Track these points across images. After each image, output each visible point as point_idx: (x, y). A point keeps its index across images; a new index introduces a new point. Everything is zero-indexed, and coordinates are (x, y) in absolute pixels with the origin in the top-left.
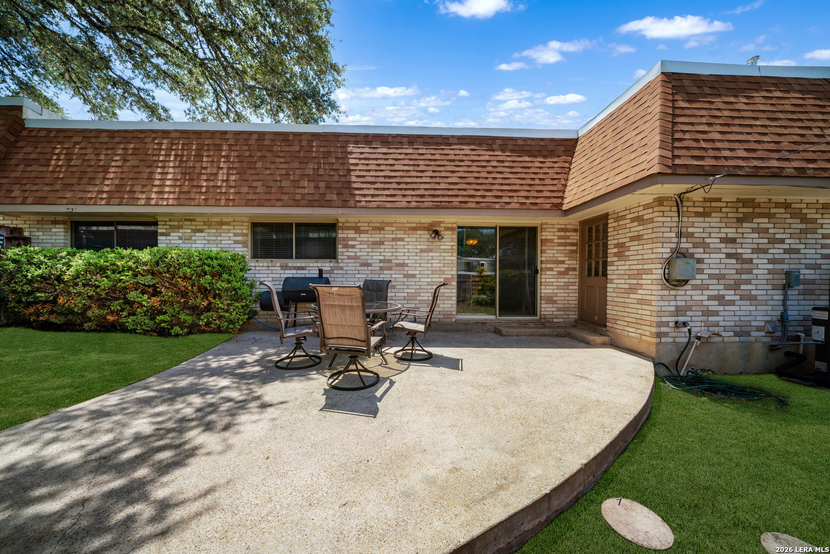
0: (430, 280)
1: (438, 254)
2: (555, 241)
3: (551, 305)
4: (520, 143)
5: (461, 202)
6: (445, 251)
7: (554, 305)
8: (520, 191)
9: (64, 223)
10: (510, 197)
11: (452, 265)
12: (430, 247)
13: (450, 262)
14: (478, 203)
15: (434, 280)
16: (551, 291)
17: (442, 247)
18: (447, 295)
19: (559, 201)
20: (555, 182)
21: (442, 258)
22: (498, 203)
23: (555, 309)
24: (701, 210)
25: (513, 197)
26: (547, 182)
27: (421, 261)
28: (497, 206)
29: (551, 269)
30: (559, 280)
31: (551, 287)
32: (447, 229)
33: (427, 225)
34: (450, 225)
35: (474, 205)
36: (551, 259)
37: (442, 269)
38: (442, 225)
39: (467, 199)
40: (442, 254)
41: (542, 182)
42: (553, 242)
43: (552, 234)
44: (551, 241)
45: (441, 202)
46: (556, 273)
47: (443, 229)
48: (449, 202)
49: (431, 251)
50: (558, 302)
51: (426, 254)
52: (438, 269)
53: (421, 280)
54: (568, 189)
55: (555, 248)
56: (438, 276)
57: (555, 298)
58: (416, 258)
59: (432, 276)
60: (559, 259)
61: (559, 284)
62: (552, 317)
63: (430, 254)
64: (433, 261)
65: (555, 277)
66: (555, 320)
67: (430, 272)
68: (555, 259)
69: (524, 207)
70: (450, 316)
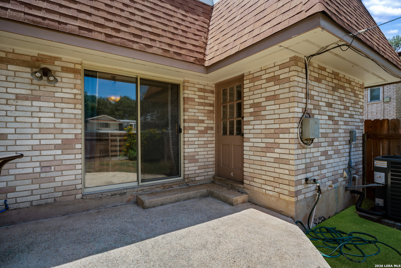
0: (37, 142)
1: (52, 105)
2: (196, 100)
3: (193, 165)
5: (81, 28)
6: (62, 100)
7: (197, 164)
8: (162, 36)
10: (151, 40)
11: (75, 121)
12: (35, 93)
13: (72, 116)
14: (107, 35)
15: (43, 142)
16: (193, 150)
17: (56, 95)
18: (68, 162)
19: (201, 56)
20: (197, 38)
21: (58, 110)
22: (137, 43)
23: (197, 168)
25: (155, 41)
26: (190, 35)
27: (17, 114)
28: (135, 46)
29: (193, 128)
30: (200, 139)
31: (193, 146)
32: (66, 70)
33: (29, 59)
34: (72, 66)
35: (102, 37)
36: (193, 118)
37: (57, 126)
38: (57, 63)
39: (91, 27)
40: (57, 105)
41: (184, 34)
42: (194, 101)
43: (193, 93)
44: (193, 100)
45: (44, 19)
46: (197, 132)
47: (59, 69)
48: (60, 23)
49: (38, 99)
50: (200, 160)
51: (28, 103)
52: (52, 126)
53: (18, 142)
54: (208, 47)
55: (196, 107)
56: (52, 136)
57: (197, 157)
58: (7, 108)
59: (40, 136)
60: (200, 118)
61: (200, 143)
62: (194, 175)
63: (35, 103)
64: (40, 115)
65: (197, 135)
66: (197, 179)
67: (37, 131)
68: (196, 118)
69: (168, 55)
70: (73, 192)
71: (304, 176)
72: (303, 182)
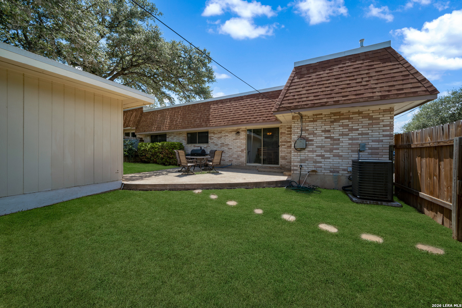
0: (237, 150)
1: (239, 140)
2: (286, 133)
3: (284, 161)
4: (270, 94)
5: (241, 122)
6: (242, 139)
7: (286, 161)
8: (264, 114)
9: (149, 136)
10: (260, 118)
11: (244, 144)
12: (237, 138)
13: (243, 143)
14: (247, 121)
15: (238, 150)
16: (284, 154)
17: (240, 138)
18: (242, 155)
21: (241, 142)
22: (255, 120)
23: (286, 162)
24: (312, 119)
25: (261, 117)
27: (233, 143)
28: (254, 122)
29: (284, 145)
30: (288, 150)
31: (284, 153)
32: (242, 131)
33: (235, 130)
34: (243, 129)
35: (245, 122)
36: (284, 141)
37: (240, 146)
38: (241, 130)
39: (244, 120)
40: (241, 140)
42: (285, 133)
43: (284, 130)
44: (284, 133)
45: (235, 122)
46: (286, 147)
47: (241, 131)
48: (237, 122)
49: (237, 139)
50: (288, 159)
51: (235, 141)
52: (239, 146)
53: (234, 150)
55: (286, 136)
56: (239, 148)
57: (286, 158)
58: (232, 142)
59: (237, 149)
60: (288, 140)
61: (288, 151)
62: (285, 165)
63: (237, 141)
64: (237, 143)
65: (286, 148)
66: (286, 167)
67: (237, 147)
68: (286, 140)
69: (264, 121)
70: (244, 164)
71: (299, 164)
72: (298, 166)
